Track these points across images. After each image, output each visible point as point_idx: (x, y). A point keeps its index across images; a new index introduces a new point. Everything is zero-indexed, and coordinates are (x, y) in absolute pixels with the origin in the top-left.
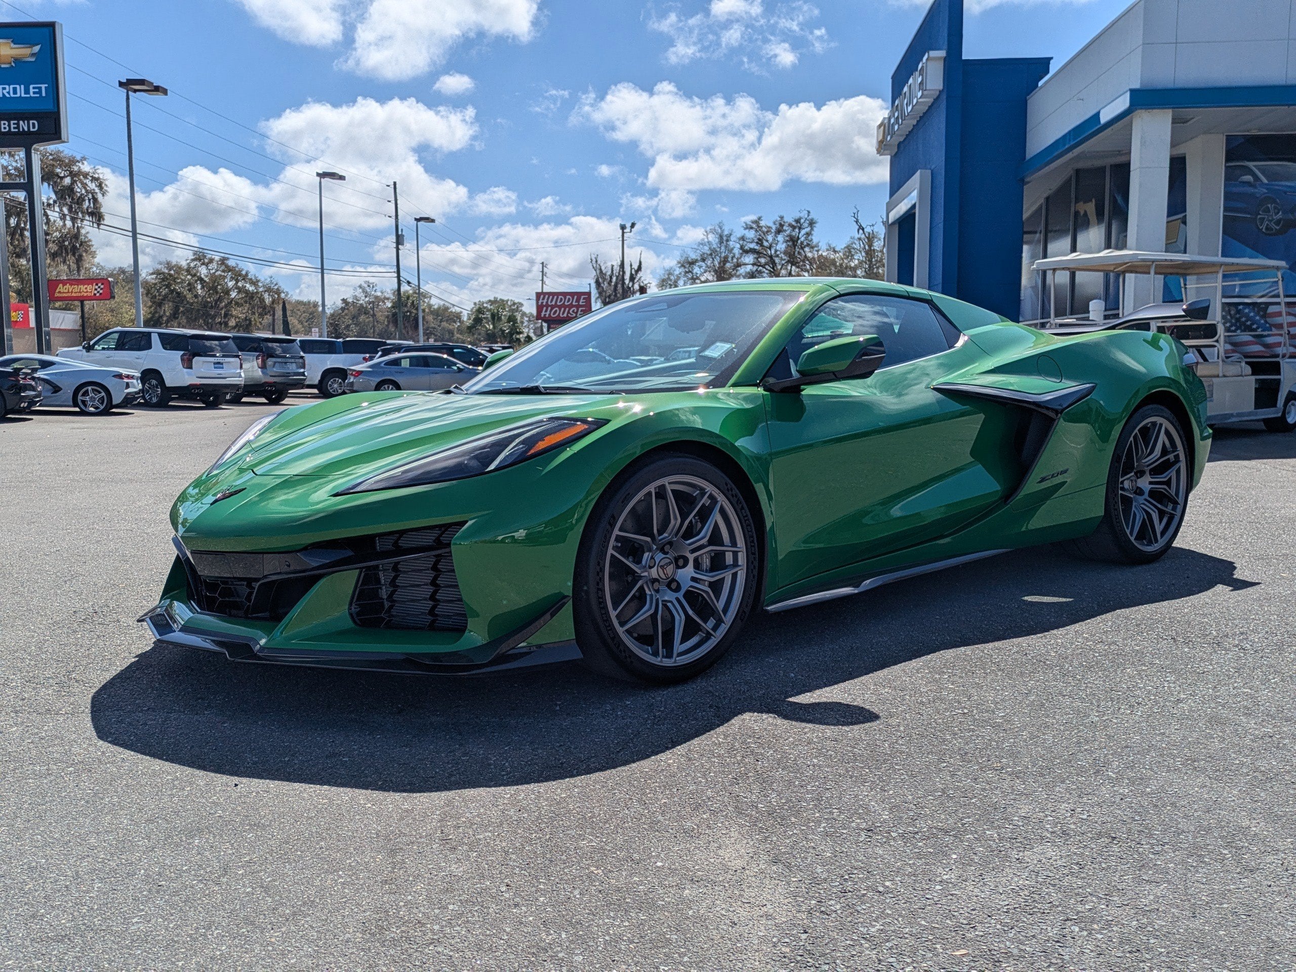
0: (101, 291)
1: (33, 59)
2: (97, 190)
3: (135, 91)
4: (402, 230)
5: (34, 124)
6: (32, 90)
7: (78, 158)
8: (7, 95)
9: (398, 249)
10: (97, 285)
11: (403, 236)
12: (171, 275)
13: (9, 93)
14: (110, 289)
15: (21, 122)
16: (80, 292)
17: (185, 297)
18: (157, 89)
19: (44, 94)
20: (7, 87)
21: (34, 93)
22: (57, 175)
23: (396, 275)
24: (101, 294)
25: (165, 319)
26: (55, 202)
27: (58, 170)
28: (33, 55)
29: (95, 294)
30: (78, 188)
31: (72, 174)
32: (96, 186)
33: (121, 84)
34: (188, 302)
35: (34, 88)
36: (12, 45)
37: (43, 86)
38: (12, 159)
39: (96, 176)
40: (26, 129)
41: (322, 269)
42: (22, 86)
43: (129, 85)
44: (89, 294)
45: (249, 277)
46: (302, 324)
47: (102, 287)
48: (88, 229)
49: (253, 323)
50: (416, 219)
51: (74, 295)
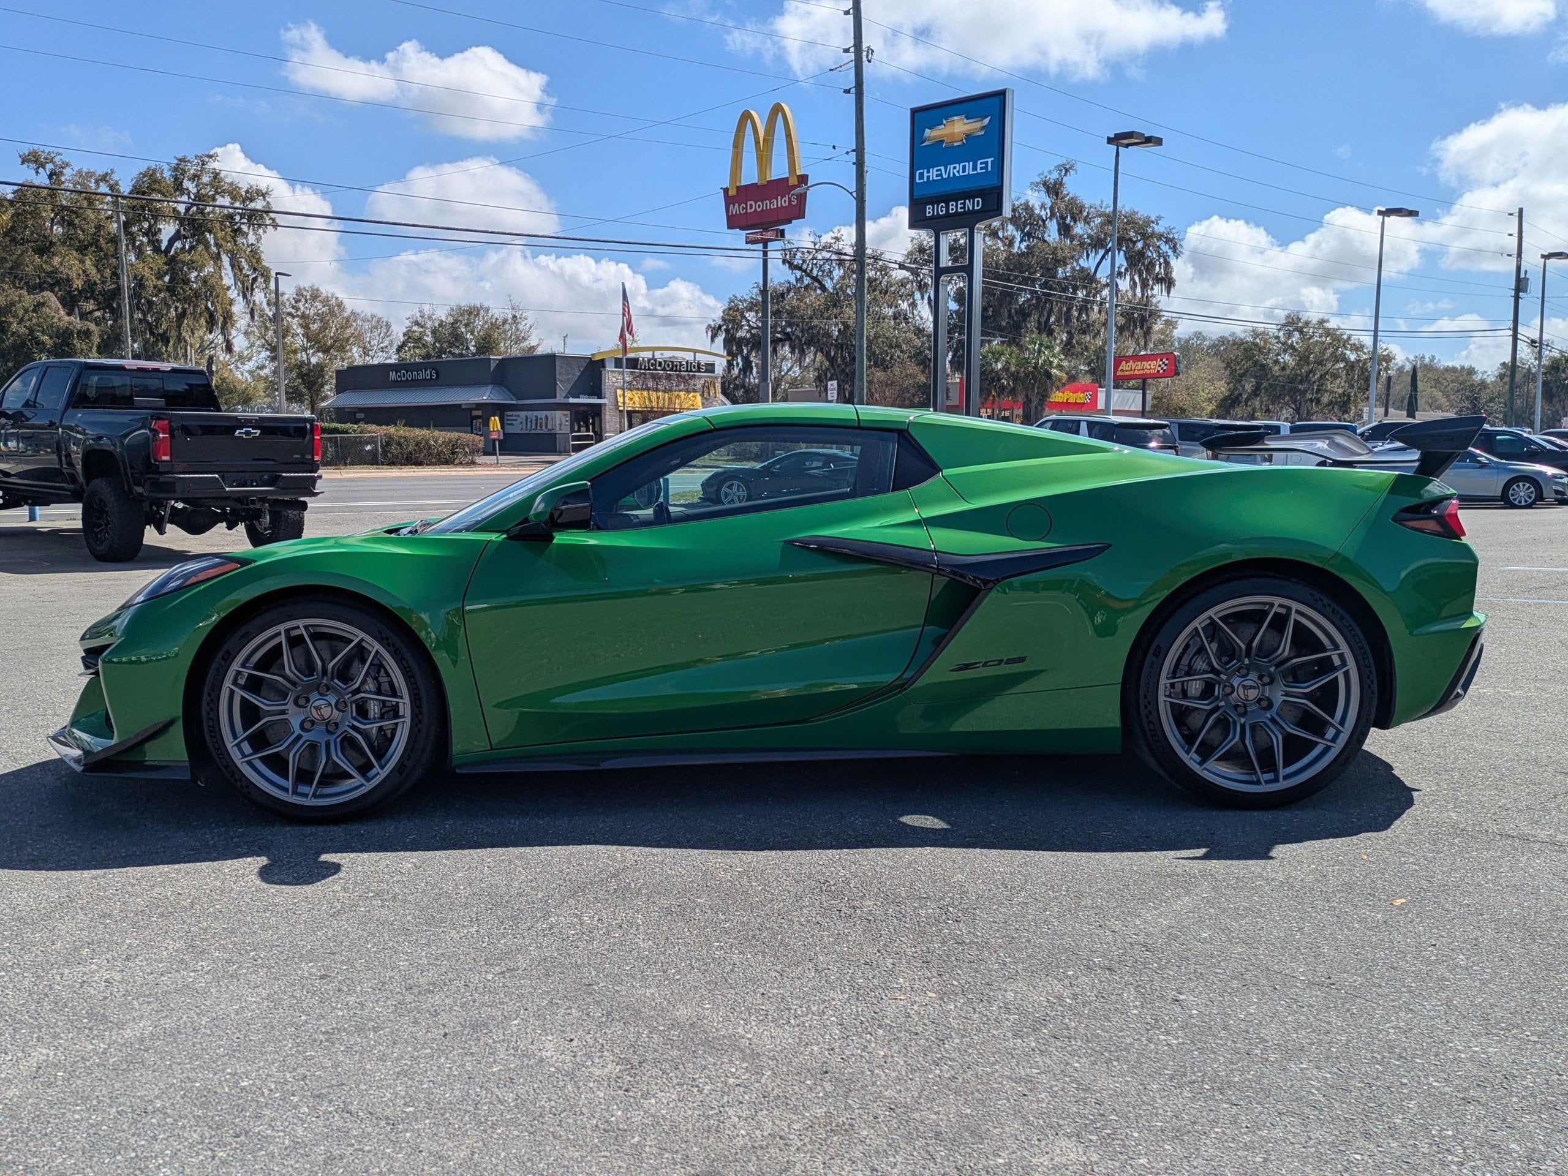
0: (1165, 368)
1: (983, 133)
2: (1170, 252)
3: (1127, 146)
4: (1526, 272)
5: (978, 201)
6: (979, 166)
7: (1153, 218)
8: (957, 175)
9: (1517, 298)
10: (1161, 360)
11: (1528, 279)
12: (1256, 345)
13: (958, 172)
14: (1176, 366)
15: (967, 201)
16: (1143, 369)
17: (1270, 369)
18: (1149, 140)
19: (989, 169)
20: (957, 165)
21: (981, 169)
22: (1130, 240)
23: (1511, 333)
24: (1164, 371)
25: (1245, 396)
26: (1126, 270)
27: (1132, 234)
28: (983, 128)
29: (1158, 371)
30: (1151, 254)
31: (1145, 237)
32: (1170, 248)
33: (1110, 141)
34: (1273, 376)
35: (981, 163)
36: (966, 121)
37: (990, 160)
38: (1087, 226)
39: (1171, 236)
40: (971, 208)
41: (1376, 331)
42: (971, 163)
43: (1119, 140)
44: (1152, 371)
45: (1351, 342)
46: (1447, 396)
47: (1167, 362)
48: (1159, 298)
49: (1352, 399)
50: (1543, 256)
51: (1136, 372)
